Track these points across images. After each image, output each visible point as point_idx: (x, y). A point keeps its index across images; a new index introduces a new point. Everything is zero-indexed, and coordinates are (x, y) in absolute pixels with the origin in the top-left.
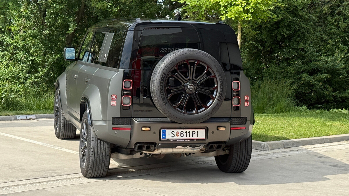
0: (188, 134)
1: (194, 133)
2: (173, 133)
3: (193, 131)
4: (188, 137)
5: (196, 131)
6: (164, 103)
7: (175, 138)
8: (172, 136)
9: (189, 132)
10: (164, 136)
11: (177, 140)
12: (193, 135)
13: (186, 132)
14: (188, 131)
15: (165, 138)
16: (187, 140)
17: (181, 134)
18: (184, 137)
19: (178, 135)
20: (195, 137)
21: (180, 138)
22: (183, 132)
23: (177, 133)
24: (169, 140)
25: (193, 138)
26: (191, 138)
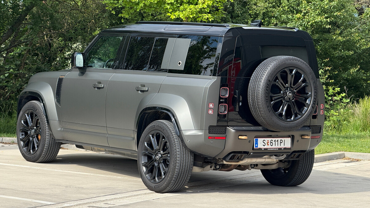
0: (277, 143)
1: (281, 141)
2: (264, 141)
3: (281, 140)
4: (277, 146)
5: (283, 139)
6: (269, 110)
7: (266, 147)
8: (263, 145)
9: (278, 141)
10: (256, 145)
11: (267, 149)
12: (281, 143)
13: (275, 141)
14: (276, 139)
15: (257, 147)
16: (276, 149)
17: (271, 143)
18: (274, 146)
19: (268, 144)
20: (282, 146)
21: (270, 147)
22: (273, 141)
23: (268, 142)
24: (260, 149)
25: (280, 146)
26: (279, 147)
